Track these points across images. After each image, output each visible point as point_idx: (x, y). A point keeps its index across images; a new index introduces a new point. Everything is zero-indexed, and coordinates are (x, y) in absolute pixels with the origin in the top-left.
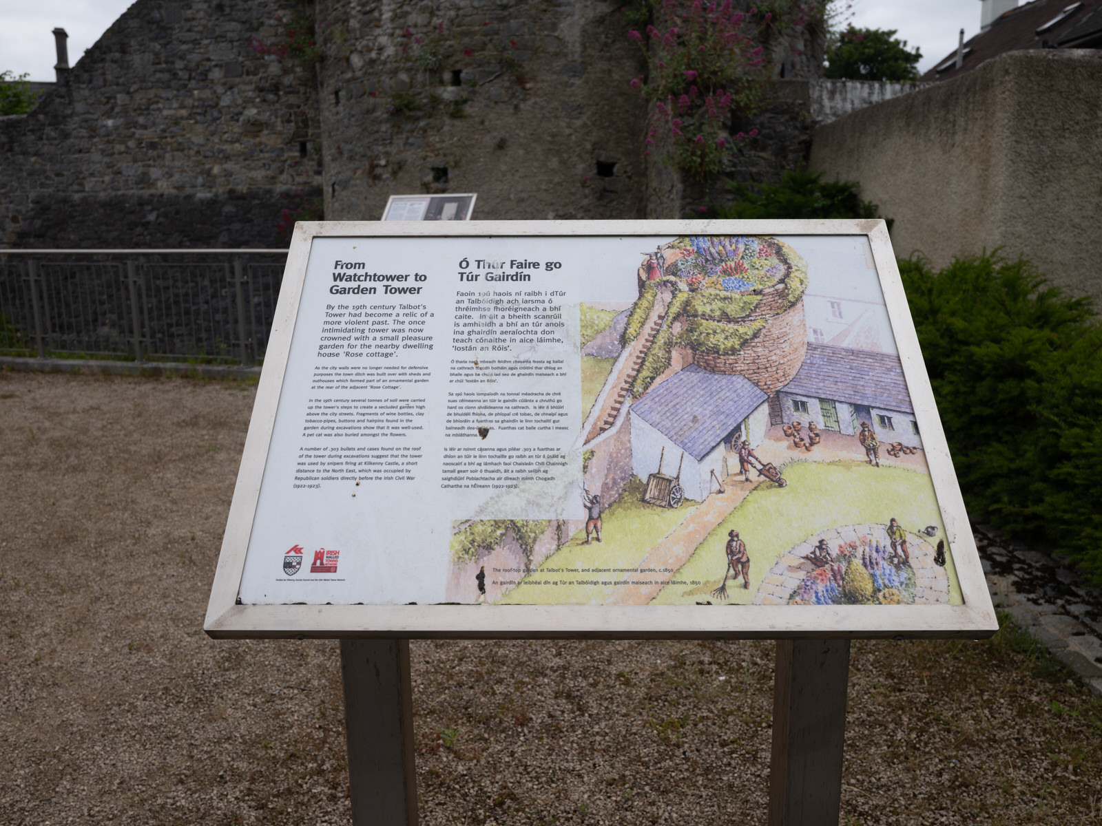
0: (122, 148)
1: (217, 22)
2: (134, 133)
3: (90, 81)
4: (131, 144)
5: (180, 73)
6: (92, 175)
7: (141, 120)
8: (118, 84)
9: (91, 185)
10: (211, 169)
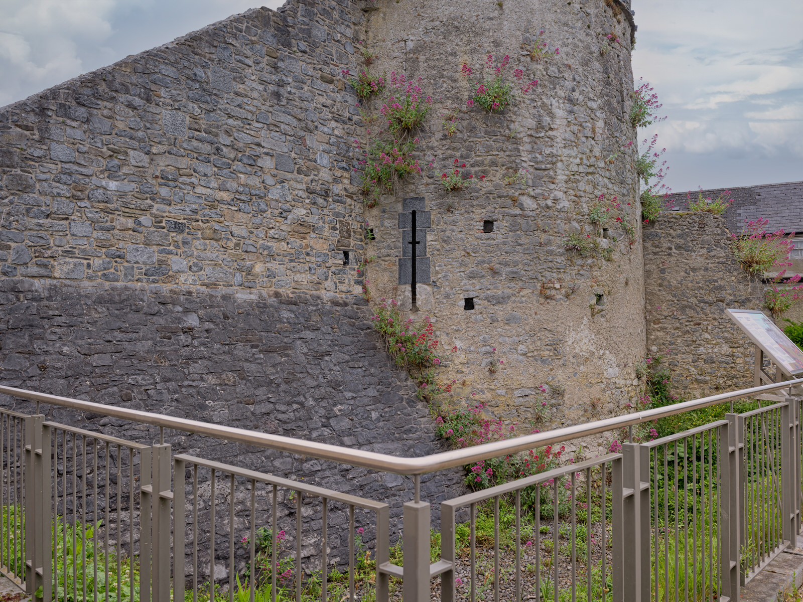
0: (130, 223)
1: (271, 109)
2: (151, 207)
3: (88, 121)
4: (145, 220)
5: (224, 149)
6: (69, 253)
7: (164, 192)
8: (131, 138)
9: (65, 269)
10: (253, 266)
